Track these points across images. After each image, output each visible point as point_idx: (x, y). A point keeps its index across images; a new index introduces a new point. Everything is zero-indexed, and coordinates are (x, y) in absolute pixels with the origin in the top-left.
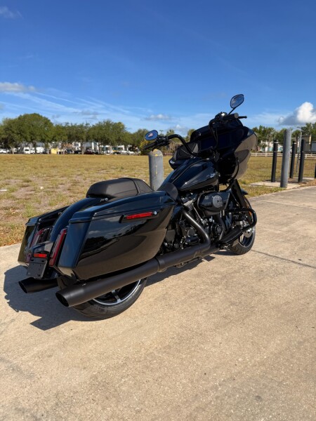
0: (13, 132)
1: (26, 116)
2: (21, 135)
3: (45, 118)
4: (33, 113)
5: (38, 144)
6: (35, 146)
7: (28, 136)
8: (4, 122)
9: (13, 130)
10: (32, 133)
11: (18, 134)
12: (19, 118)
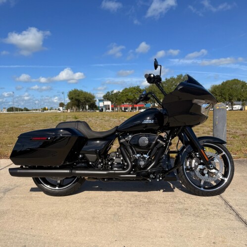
0: (216, 95)
1: (227, 82)
2: (222, 96)
3: (243, 81)
4: (233, 79)
5: (235, 103)
6: (232, 104)
7: (227, 97)
8: (211, 88)
9: (216, 93)
10: (230, 95)
11: (219, 96)
12: (222, 84)
